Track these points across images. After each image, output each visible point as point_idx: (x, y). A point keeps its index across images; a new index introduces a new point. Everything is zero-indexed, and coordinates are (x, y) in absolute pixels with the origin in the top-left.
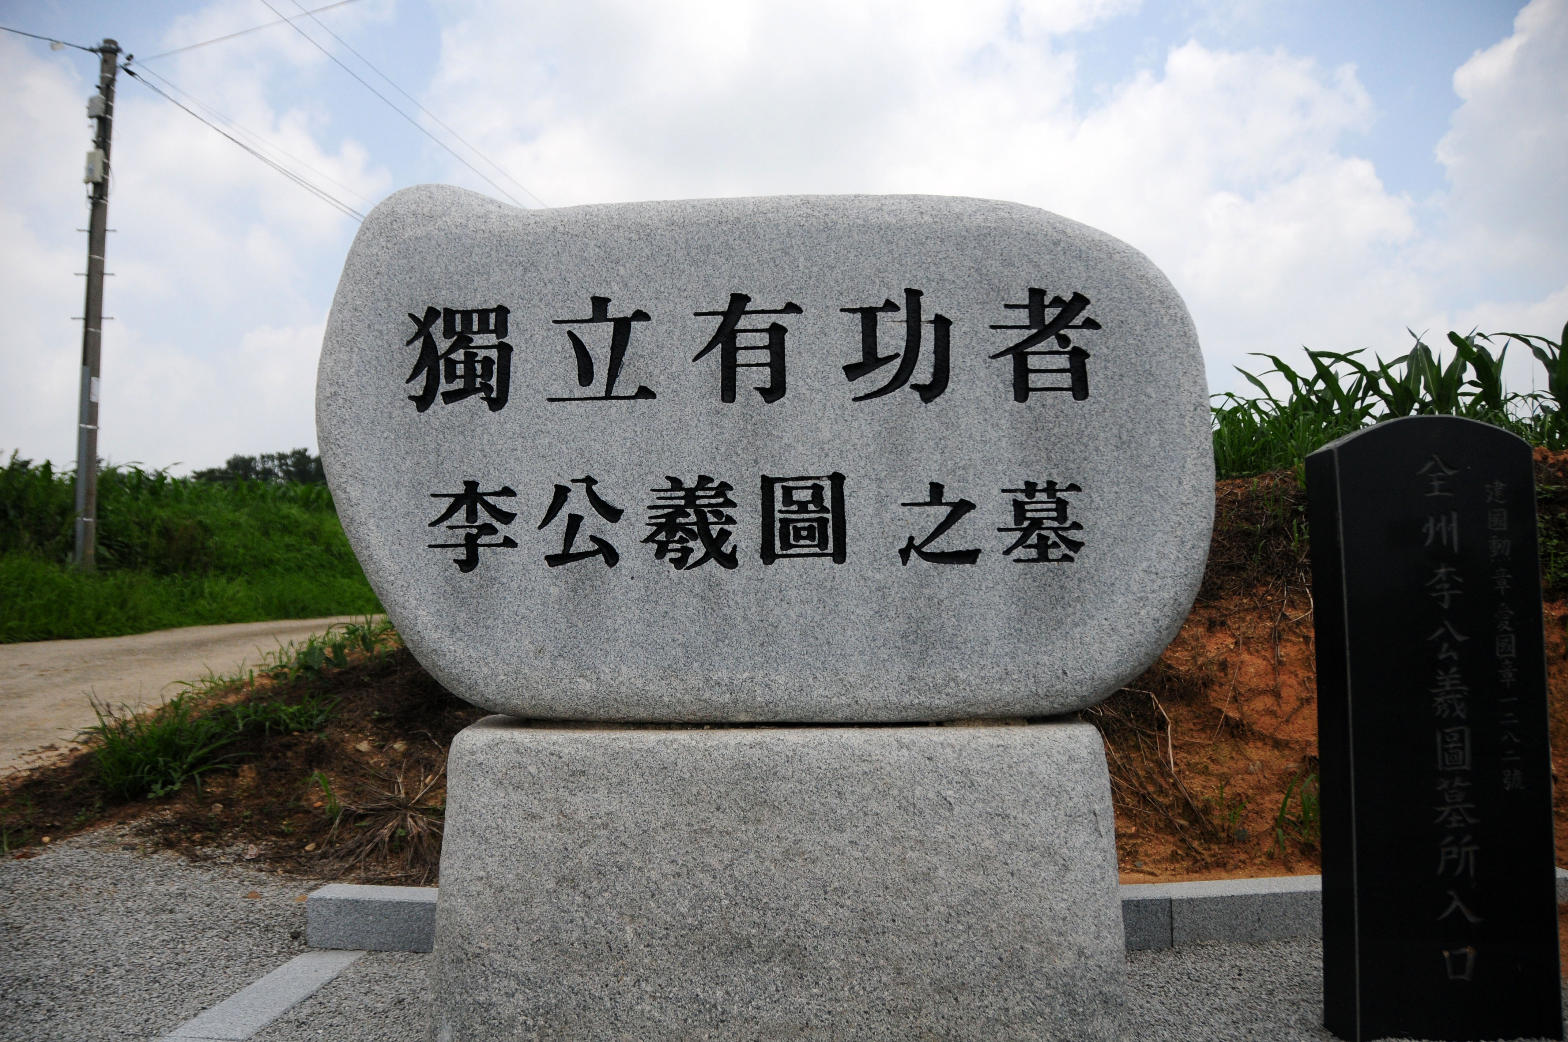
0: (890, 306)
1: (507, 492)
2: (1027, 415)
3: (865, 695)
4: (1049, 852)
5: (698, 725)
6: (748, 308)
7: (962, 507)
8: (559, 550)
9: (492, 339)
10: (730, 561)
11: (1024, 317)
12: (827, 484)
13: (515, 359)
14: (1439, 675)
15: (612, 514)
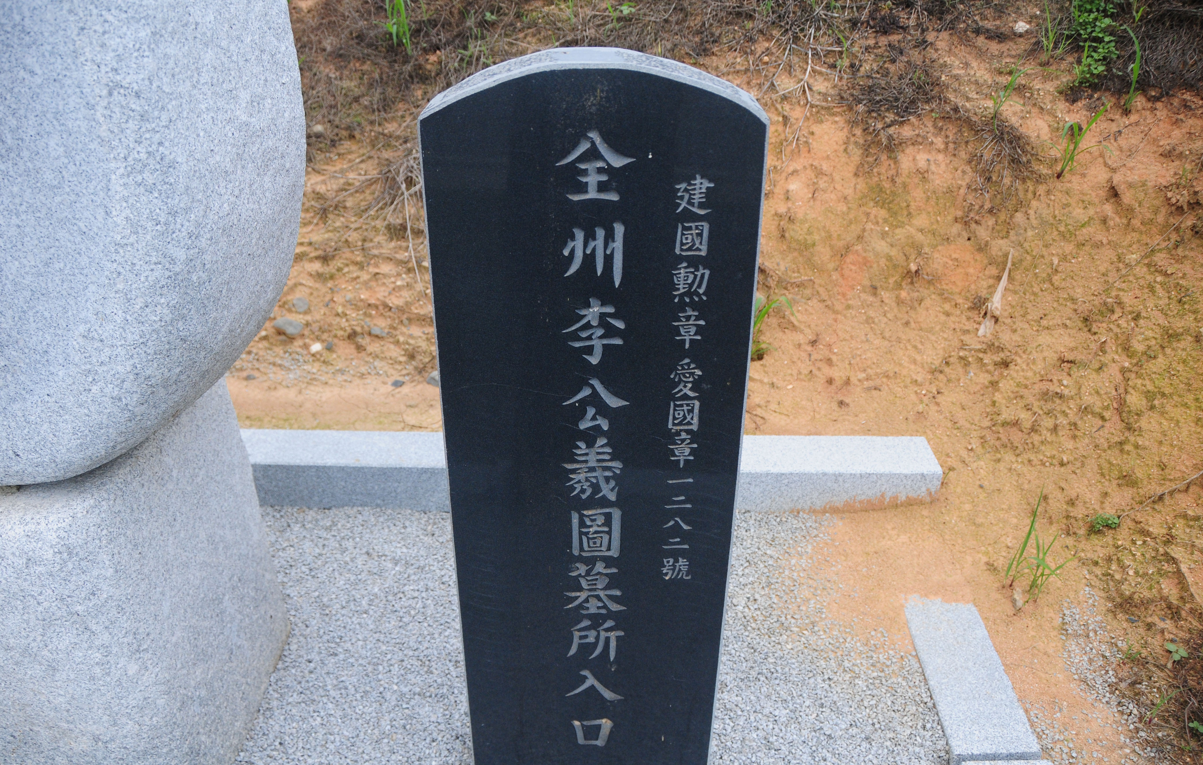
14: (579, 448)
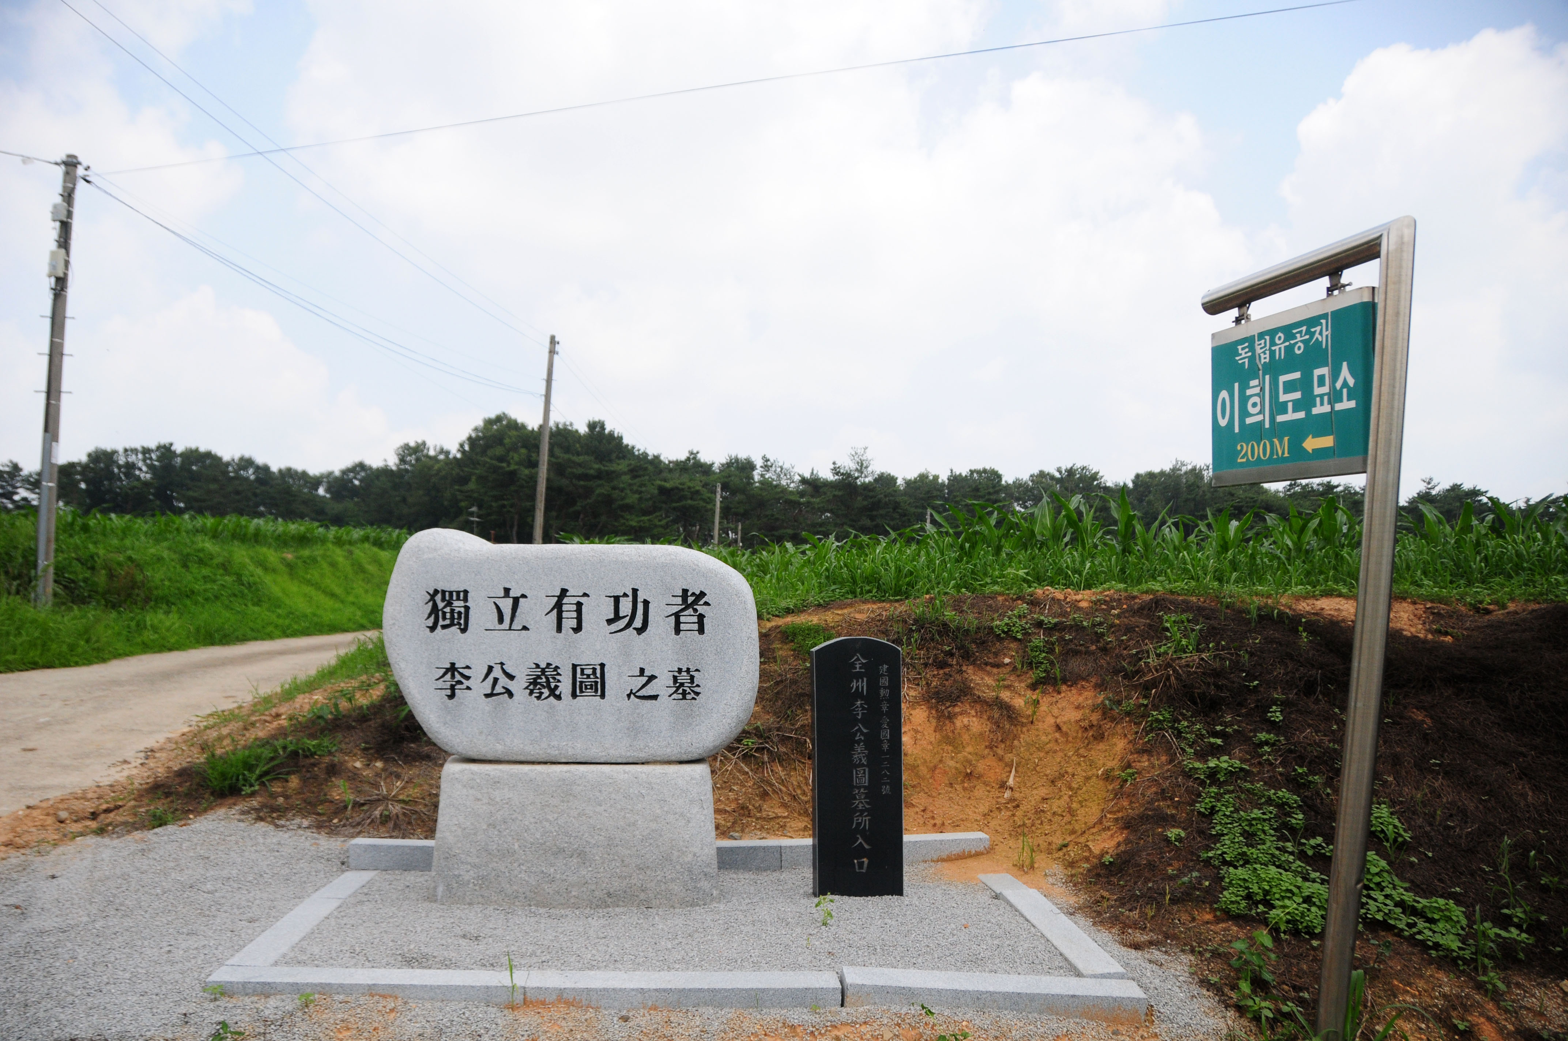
0: (625, 595)
1: (468, 667)
2: (679, 640)
3: (612, 752)
4: (682, 815)
5: (545, 763)
6: (568, 594)
7: (652, 678)
8: (489, 692)
9: (462, 603)
10: (558, 697)
11: (679, 600)
12: (598, 668)
13: (471, 612)
14: (856, 746)
15: (511, 677)
